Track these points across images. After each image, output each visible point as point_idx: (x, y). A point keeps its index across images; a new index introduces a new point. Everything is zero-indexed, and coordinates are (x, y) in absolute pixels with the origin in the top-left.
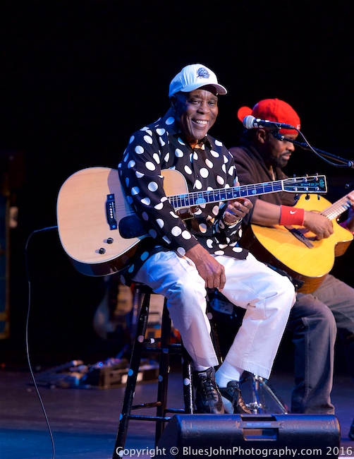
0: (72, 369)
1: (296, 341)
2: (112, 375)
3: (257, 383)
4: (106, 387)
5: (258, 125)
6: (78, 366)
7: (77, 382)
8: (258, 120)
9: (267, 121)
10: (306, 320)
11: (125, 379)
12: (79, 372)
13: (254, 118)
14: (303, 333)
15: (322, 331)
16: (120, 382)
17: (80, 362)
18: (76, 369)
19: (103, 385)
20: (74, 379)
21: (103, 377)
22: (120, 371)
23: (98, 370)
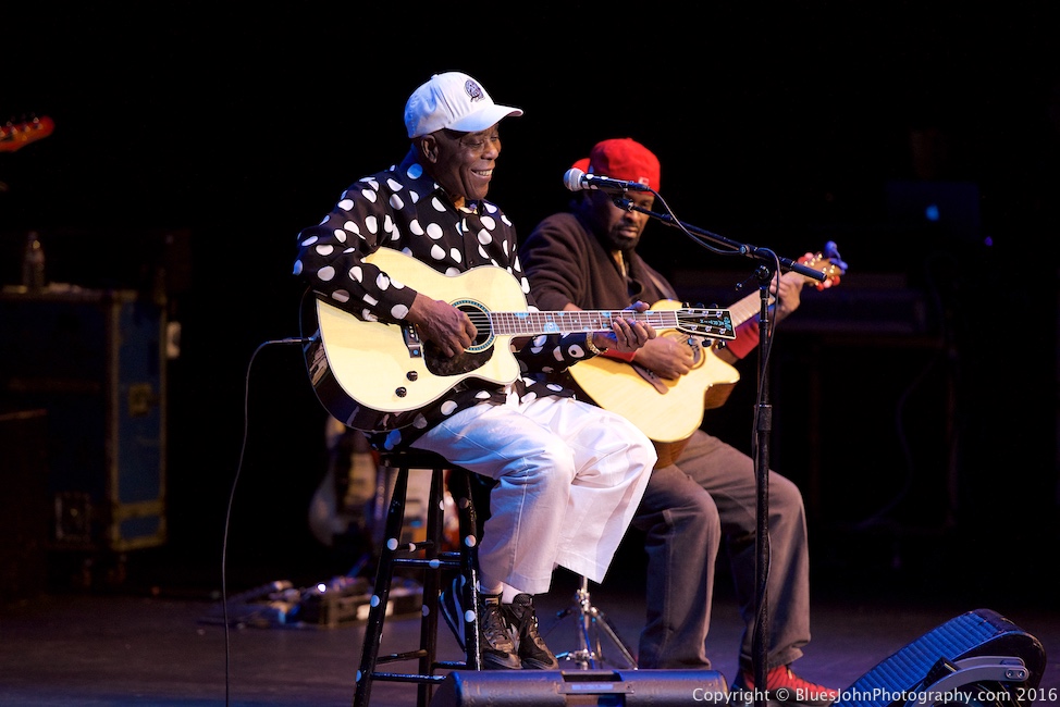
0: (273, 596)
1: (650, 549)
2: (340, 606)
3: (587, 618)
4: (332, 625)
5: (589, 185)
6: (284, 590)
7: (282, 618)
8: (590, 176)
9: (604, 178)
10: (669, 514)
11: (364, 612)
12: (285, 600)
13: (581, 173)
14: (664, 537)
15: (695, 536)
16: (354, 618)
17: (287, 584)
18: (281, 595)
19: (326, 622)
20: (276, 613)
21: (326, 609)
22: (355, 599)
23: (319, 597)
